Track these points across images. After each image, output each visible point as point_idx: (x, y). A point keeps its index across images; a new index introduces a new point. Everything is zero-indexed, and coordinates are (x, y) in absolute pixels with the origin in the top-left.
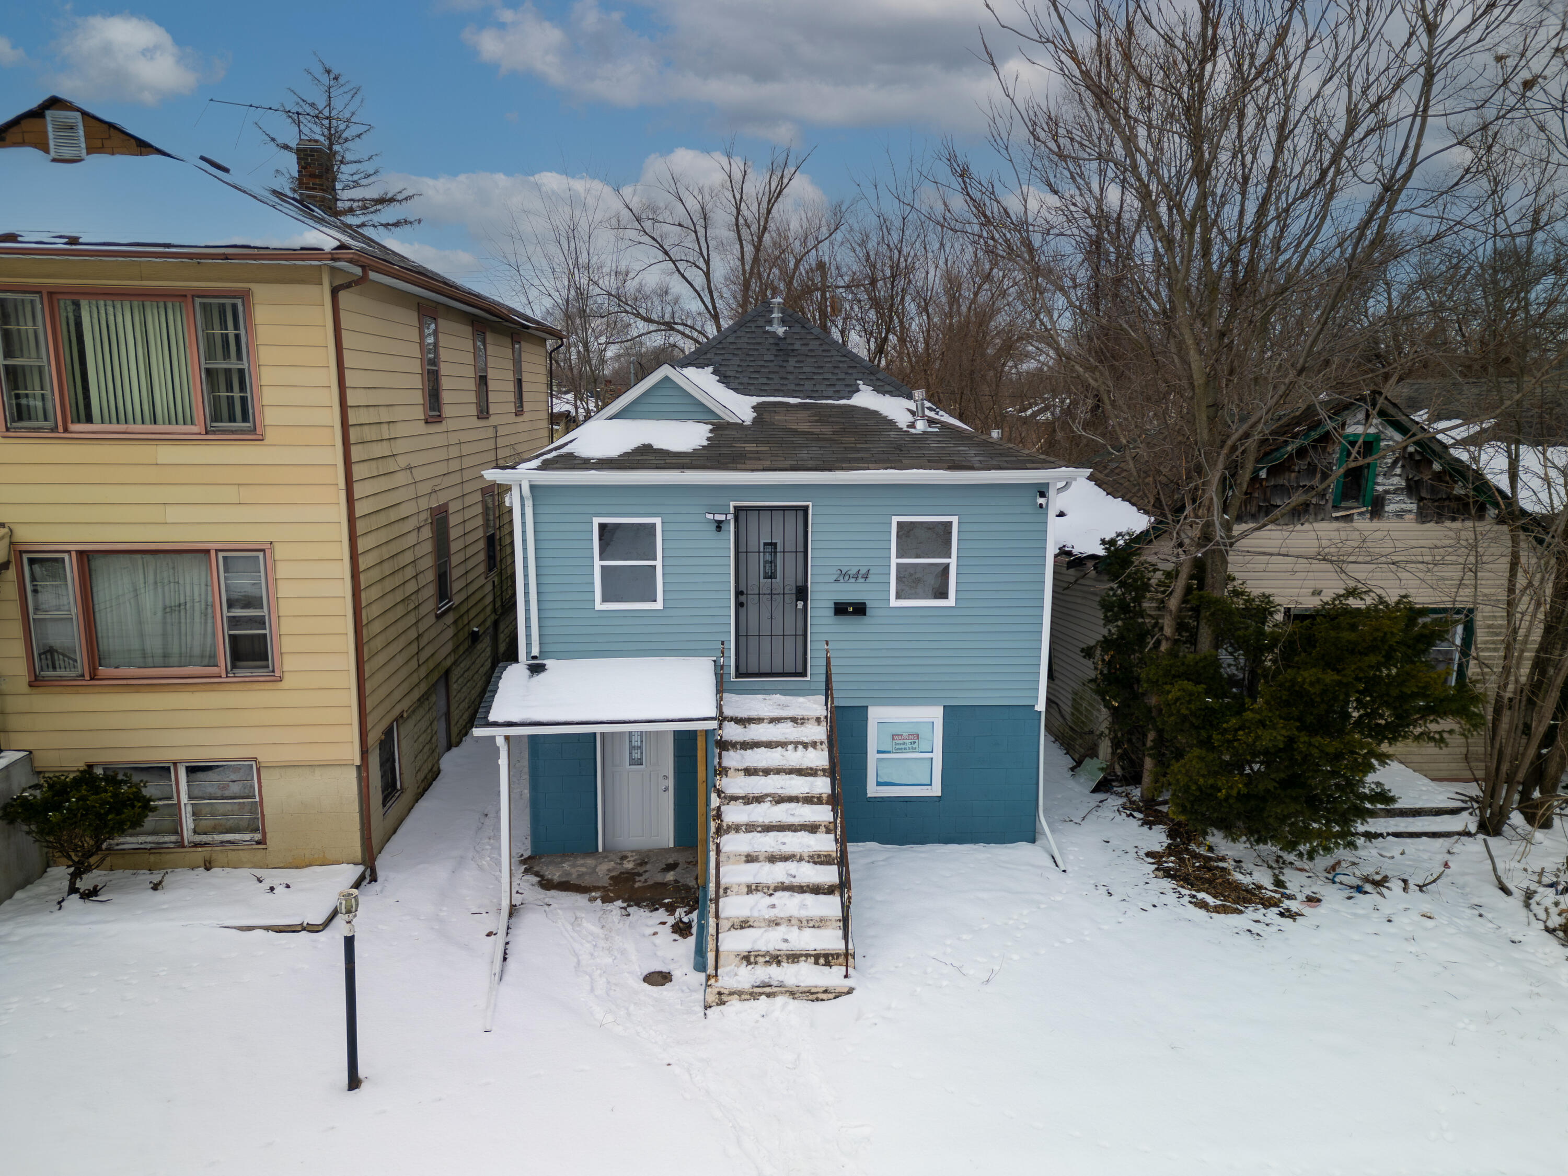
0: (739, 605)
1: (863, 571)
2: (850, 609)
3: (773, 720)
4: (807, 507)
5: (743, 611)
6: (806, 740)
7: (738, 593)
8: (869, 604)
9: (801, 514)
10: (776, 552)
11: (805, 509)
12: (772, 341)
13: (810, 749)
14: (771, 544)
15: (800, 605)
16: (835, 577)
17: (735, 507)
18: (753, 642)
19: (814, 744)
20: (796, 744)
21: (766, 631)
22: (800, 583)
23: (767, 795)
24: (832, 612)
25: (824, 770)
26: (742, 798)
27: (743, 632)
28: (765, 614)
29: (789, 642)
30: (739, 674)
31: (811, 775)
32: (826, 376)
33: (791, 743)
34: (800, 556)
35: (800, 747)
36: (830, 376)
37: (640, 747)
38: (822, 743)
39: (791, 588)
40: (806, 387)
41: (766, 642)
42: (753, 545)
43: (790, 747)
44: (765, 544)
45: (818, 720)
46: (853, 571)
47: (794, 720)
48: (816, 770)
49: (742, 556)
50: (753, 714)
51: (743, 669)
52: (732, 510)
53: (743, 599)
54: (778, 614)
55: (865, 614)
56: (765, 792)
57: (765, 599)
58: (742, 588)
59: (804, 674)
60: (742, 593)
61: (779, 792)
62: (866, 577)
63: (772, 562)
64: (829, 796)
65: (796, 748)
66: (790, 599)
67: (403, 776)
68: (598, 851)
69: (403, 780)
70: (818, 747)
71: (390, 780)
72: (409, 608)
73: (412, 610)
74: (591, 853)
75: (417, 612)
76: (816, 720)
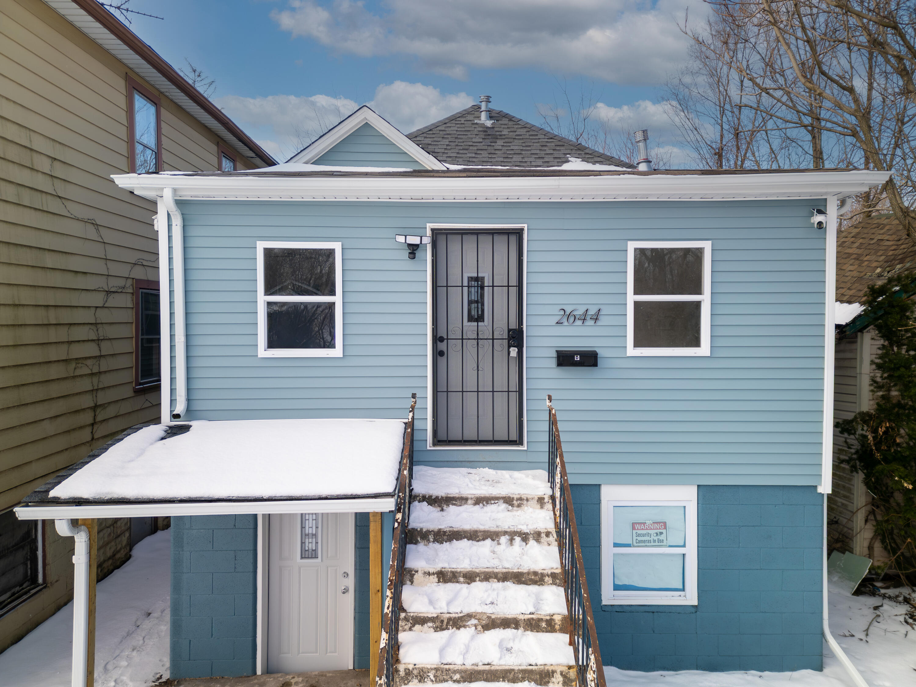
0: (438, 354)
1: (592, 311)
2: (577, 358)
3: (481, 501)
4: (522, 230)
5: (442, 361)
6: (525, 529)
7: (437, 339)
8: (601, 353)
9: (513, 239)
10: (482, 287)
11: (519, 233)
12: (481, 129)
13: (532, 542)
14: (477, 279)
15: (514, 352)
16: (557, 319)
17: (433, 230)
18: (455, 399)
19: (537, 536)
20: (512, 535)
21: (471, 385)
22: (514, 325)
23: (470, 616)
24: (553, 363)
25: (553, 576)
26: (432, 620)
27: (442, 387)
28: (471, 364)
29: (500, 399)
30: (437, 441)
31: (535, 582)
32: (533, 152)
33: (505, 533)
34: (514, 291)
35: (518, 539)
36: (538, 152)
37: (315, 535)
38: (548, 534)
39: (501, 332)
40: (514, 159)
41: (471, 399)
42: (455, 278)
43: (504, 539)
44: (470, 279)
45: (541, 501)
46: (580, 311)
47: (508, 500)
48: (543, 575)
49: (442, 291)
50: (453, 492)
51: (442, 436)
52: (429, 233)
53: (442, 346)
54: (486, 365)
55: (595, 364)
56: (466, 611)
57: (470, 345)
58: (442, 333)
59: (520, 442)
60: (442, 339)
61: (489, 610)
62: (596, 318)
63: (480, 301)
64: (564, 619)
65: (512, 540)
66: (501, 345)
67: (48, 568)
68: (256, 674)
69: (48, 572)
70: (542, 540)
71: (29, 572)
72: (78, 372)
73: (85, 375)
74: (245, 677)
75: (95, 380)
76: (538, 501)
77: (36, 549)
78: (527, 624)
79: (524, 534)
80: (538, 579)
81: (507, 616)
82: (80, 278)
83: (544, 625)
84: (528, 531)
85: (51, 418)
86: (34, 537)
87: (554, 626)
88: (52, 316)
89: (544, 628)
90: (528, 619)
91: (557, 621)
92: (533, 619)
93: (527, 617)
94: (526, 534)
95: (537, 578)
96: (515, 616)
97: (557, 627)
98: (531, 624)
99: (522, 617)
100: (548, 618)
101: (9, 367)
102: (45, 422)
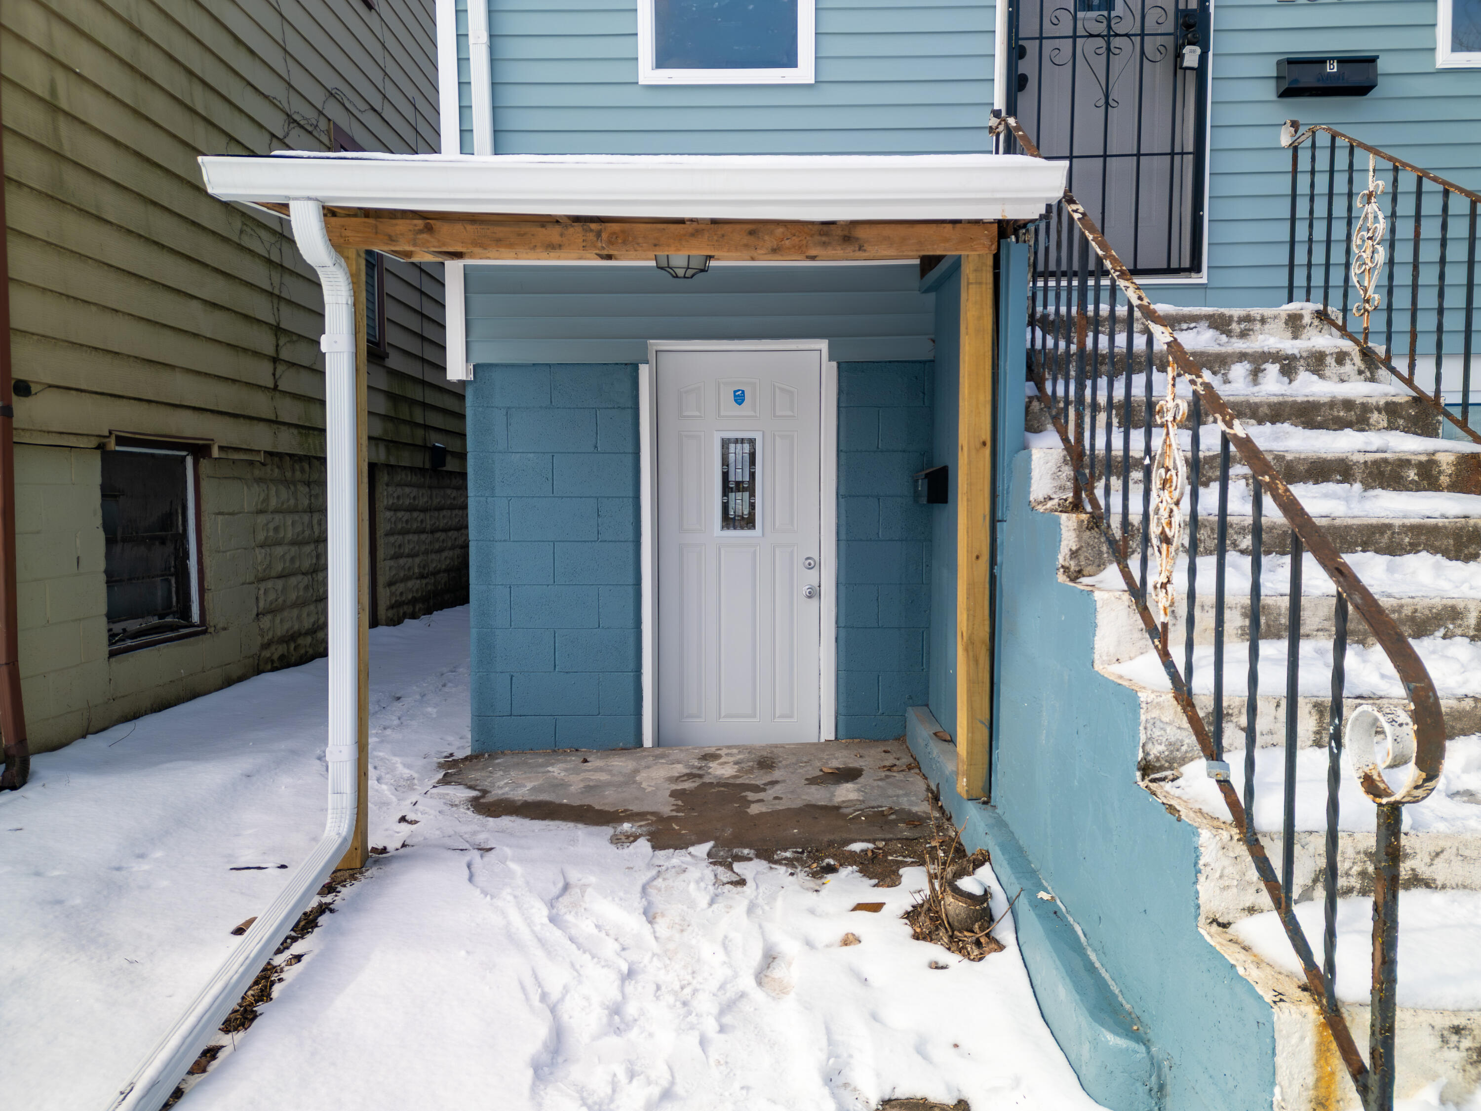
0: (1018, 82)
2: (1333, 67)
5: (1026, 97)
7: (1016, 52)
8: (1385, 62)
13: (1304, 376)
15: (1189, 58)
19: (1317, 363)
20: (1258, 360)
21: (1090, 143)
22: (1188, 4)
24: (1269, 91)
25: (1391, 409)
28: (1091, 93)
29: (1154, 171)
31: (1346, 426)
33: (1242, 356)
37: (748, 485)
39: (1160, 20)
43: (1240, 370)
45: (1294, 322)
47: (1220, 323)
48: (1365, 408)
53: (1027, 65)
54: (1125, 97)
55: (1369, 90)
59: (1190, 267)
66: (1160, 47)
67: (208, 596)
68: (642, 746)
69: (208, 605)
70: (1327, 372)
71: (174, 599)
72: (246, 242)
73: (260, 256)
74: (622, 749)
75: (276, 276)
76: (1286, 323)
77: (186, 556)
78: (1370, 473)
79: (1287, 357)
80: (1354, 418)
81: (1324, 456)
82: (243, 55)
83: (1412, 475)
84: (1296, 352)
85: (205, 302)
86: (181, 530)
87: (1437, 479)
88: (199, 99)
89: (1413, 481)
90: (1375, 463)
91: (1444, 467)
92: (1385, 461)
93: (1370, 457)
94: (1292, 358)
95: (1352, 416)
96: (1343, 456)
97: (1444, 480)
98: (1381, 474)
99: (1361, 458)
100: (1424, 458)
101: (127, 148)
102: (194, 303)
